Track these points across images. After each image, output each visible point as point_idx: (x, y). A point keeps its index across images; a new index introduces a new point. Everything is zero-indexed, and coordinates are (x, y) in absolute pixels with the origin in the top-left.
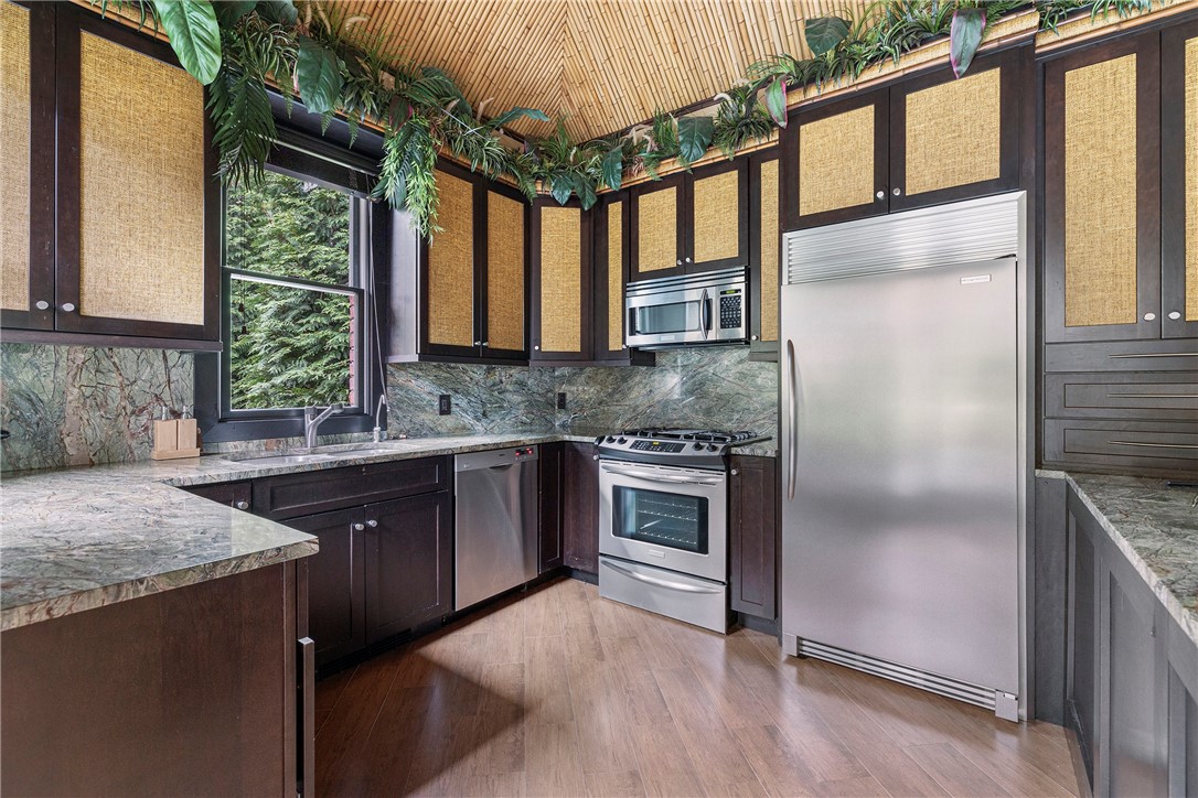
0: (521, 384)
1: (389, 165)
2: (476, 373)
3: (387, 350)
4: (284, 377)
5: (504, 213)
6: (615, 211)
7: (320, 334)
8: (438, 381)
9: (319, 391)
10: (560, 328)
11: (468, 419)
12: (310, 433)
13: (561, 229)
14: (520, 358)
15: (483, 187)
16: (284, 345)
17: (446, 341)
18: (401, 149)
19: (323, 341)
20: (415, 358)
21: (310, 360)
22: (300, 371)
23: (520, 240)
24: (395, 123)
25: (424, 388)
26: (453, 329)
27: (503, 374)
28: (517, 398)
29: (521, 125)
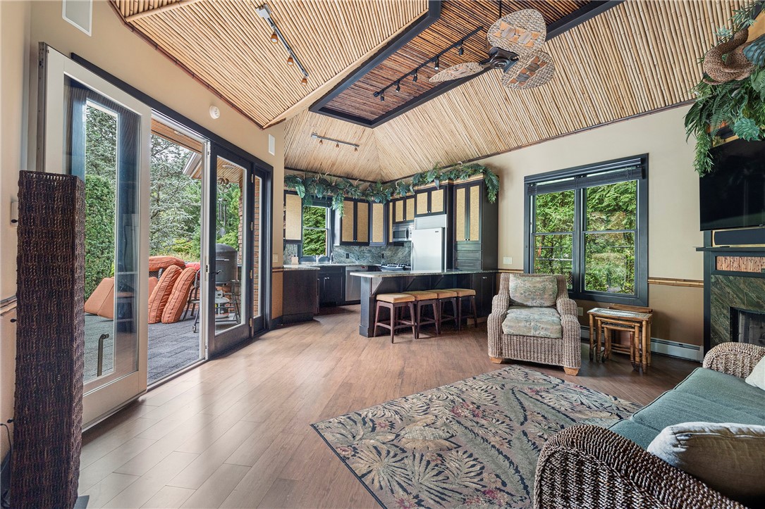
0: (370, 251)
1: (333, 203)
2: (357, 248)
3: (333, 243)
4: (308, 248)
5: (362, 207)
6: (391, 204)
7: (318, 235)
8: (346, 250)
9: (318, 252)
10: (378, 236)
11: (354, 260)
12: (317, 261)
13: (378, 209)
14: (367, 244)
15: (356, 202)
16: (308, 238)
17: (346, 240)
18: (336, 199)
19: (319, 237)
20: (339, 245)
21: (315, 243)
22: (313, 246)
23: (367, 213)
24: (335, 194)
25: (342, 251)
26: (348, 237)
27: (363, 248)
28: (368, 255)
29: (370, 179)
